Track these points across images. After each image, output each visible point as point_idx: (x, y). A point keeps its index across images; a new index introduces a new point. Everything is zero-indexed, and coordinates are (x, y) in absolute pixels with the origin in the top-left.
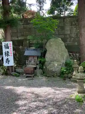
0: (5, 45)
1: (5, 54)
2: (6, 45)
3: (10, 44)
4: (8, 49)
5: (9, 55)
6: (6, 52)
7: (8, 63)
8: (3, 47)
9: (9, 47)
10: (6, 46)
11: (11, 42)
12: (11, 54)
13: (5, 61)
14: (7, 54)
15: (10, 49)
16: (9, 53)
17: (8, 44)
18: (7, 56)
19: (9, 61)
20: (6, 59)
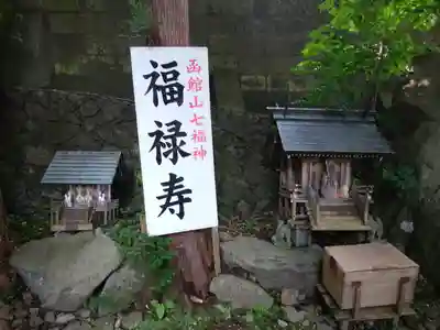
0: (155, 76)
1: (157, 144)
2: (159, 70)
3: (193, 67)
4: (180, 101)
5: (185, 154)
6: (164, 129)
7: (177, 208)
8: (140, 85)
9: (181, 88)
10: (160, 82)
11: (201, 55)
12: (198, 145)
13: (159, 198)
14: (170, 141)
15: (192, 107)
16: (184, 134)
17: (174, 64)
18: (171, 156)
19: (185, 196)
20: (164, 184)
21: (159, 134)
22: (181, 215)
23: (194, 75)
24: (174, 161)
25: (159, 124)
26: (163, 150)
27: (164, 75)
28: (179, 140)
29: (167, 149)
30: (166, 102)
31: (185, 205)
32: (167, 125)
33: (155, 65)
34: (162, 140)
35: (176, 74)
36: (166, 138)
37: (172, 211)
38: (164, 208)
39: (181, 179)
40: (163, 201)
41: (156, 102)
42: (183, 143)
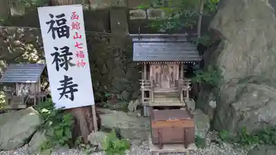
1: (56, 60)
2: (55, 19)
3: (74, 16)
4: (67, 36)
5: (72, 65)
6: (60, 52)
7: (69, 95)
8: (44, 28)
9: (68, 28)
10: (55, 25)
12: (80, 59)
13: (59, 89)
14: (63, 58)
15: (74, 38)
16: (71, 54)
17: (63, 15)
18: (64, 66)
19: (74, 88)
20: (61, 82)
21: (57, 54)
22: (72, 99)
23: (75, 21)
24: (66, 69)
25: (57, 49)
26: (59, 63)
27: (58, 22)
28: (68, 57)
29: (62, 62)
30: (60, 36)
31: (75, 93)
32: (62, 49)
33: (52, 16)
34: (59, 57)
35: (64, 21)
36: (61, 56)
37: (67, 96)
38: (62, 94)
39: (71, 79)
40: (61, 91)
41: (54, 37)
42: (71, 59)
